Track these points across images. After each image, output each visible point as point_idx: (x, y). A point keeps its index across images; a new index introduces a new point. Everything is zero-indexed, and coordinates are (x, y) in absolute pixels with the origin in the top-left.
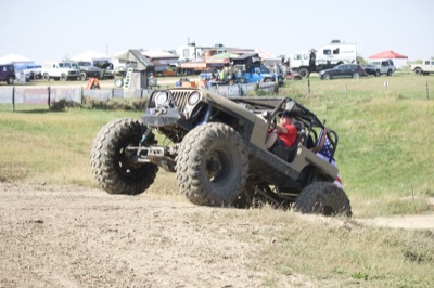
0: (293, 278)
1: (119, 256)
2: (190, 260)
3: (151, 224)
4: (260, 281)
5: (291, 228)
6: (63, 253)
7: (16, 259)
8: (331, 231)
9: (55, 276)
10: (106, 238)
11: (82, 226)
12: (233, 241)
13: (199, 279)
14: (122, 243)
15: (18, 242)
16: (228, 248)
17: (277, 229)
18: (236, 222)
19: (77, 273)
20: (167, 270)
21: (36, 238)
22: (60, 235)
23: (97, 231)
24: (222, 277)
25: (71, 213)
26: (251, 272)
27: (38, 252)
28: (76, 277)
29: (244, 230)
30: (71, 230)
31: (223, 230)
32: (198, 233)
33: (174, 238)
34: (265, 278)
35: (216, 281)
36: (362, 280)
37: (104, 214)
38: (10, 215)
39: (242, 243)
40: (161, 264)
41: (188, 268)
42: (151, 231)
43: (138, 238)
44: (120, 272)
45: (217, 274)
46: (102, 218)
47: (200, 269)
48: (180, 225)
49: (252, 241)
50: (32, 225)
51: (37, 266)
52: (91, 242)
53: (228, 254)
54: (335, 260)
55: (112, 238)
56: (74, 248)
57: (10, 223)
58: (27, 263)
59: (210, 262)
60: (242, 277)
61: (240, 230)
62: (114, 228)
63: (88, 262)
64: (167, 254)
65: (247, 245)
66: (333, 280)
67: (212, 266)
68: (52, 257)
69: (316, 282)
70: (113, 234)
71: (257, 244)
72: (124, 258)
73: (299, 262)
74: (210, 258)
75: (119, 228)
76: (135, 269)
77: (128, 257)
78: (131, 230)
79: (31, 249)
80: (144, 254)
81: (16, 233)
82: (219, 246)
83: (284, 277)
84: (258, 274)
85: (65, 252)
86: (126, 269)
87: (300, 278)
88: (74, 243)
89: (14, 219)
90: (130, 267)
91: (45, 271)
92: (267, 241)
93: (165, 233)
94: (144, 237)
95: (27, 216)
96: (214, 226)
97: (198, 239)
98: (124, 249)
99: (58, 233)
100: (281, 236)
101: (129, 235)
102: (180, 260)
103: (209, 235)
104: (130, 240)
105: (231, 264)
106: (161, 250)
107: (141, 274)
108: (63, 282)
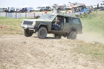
0: (80, 54)
1: (41, 49)
2: (58, 50)
3: (50, 43)
4: (72, 55)
5: (82, 44)
7: (19, 50)
8: (91, 44)
9: (27, 54)
10: (39, 46)
11: (34, 43)
12: (68, 47)
13: (59, 54)
14: (43, 47)
15: (19, 46)
16: (67, 48)
17: (79, 44)
18: (70, 42)
19: (32, 53)
20: (52, 52)
21: (24, 46)
23: (38, 44)
24: (64, 54)
25: (33, 41)
26: (71, 53)
27: (24, 49)
28: (31, 54)
29: (71, 44)
30: (32, 44)
31: (66, 44)
32: (60, 45)
33: (55, 46)
34: (74, 54)
35: (63, 55)
36: (96, 55)
37: (40, 41)
38: (19, 41)
39: (70, 47)
40: (51, 51)
41: (57, 52)
42: (50, 44)
43: (47, 46)
45: (63, 53)
46: (39, 42)
47: (60, 52)
48: (57, 43)
49: (73, 46)
50: (23, 43)
51: (23, 51)
52: (36, 47)
53: (66, 49)
54: (91, 50)
55: (41, 46)
56: (32, 48)
57: (18, 43)
58: (21, 51)
60: (69, 54)
61: (70, 44)
62: (41, 44)
63: (34, 51)
64: (53, 49)
65: (71, 47)
66: (89, 55)
67: (62, 52)
68: (27, 50)
69: (85, 55)
70: (41, 45)
71: (74, 47)
72: (43, 50)
73: (82, 51)
74: (62, 50)
75: (43, 44)
76: (45, 52)
77: (44, 50)
78: (45, 44)
79: (22, 48)
80: (48, 49)
81: (19, 45)
82: (65, 47)
83: (78, 54)
84: (73, 53)
85: (30, 48)
86: (43, 52)
87: (82, 54)
88: (32, 47)
89: (19, 42)
90: (44, 52)
91: (25, 53)
92: (76, 46)
93: (53, 45)
94: (48, 46)
95: (22, 41)
96: (65, 43)
97: (60, 46)
99: (29, 45)
100: (80, 45)
101: (45, 45)
102: (56, 50)
103: (63, 45)
104: (45, 46)
105: (67, 51)
106: (51, 48)
107: (46, 53)
108: (28, 55)
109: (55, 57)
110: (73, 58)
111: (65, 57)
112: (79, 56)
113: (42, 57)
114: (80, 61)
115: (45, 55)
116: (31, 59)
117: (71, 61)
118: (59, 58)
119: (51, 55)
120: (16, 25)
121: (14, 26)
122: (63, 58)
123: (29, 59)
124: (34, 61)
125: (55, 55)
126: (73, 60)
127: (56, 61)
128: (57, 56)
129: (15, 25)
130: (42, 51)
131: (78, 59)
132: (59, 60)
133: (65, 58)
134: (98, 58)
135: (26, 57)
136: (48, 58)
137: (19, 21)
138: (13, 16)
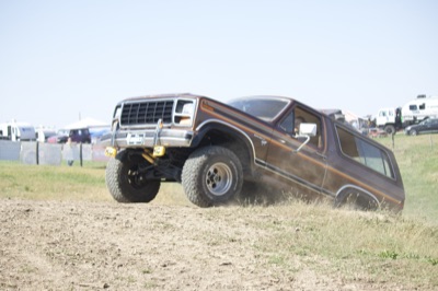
0: (307, 258)
1: (108, 239)
2: (190, 242)
3: (159, 215)
4: (266, 260)
5: (321, 220)
6: (42, 235)
8: (367, 222)
9: (24, 253)
10: (99, 224)
11: (75, 215)
12: (249, 229)
13: (195, 258)
14: (116, 228)
16: (237, 233)
17: (304, 220)
19: (51, 250)
20: (160, 251)
21: (17, 222)
22: (45, 221)
23: (92, 218)
24: (223, 257)
26: (259, 252)
27: (14, 234)
28: (48, 254)
29: (265, 220)
30: (61, 217)
31: (240, 220)
32: (209, 222)
33: (179, 226)
34: (273, 257)
35: (214, 260)
36: (390, 259)
39: (259, 231)
40: (156, 246)
41: (186, 249)
42: (154, 220)
43: (137, 224)
44: (103, 252)
45: (217, 254)
47: (200, 250)
48: (191, 216)
49: (271, 229)
51: (7, 245)
52: (80, 227)
53: (237, 237)
55: (106, 224)
56: (58, 231)
59: (214, 244)
60: (246, 257)
61: (260, 219)
62: (112, 216)
63: (68, 243)
64: (166, 238)
65: (262, 232)
66: (353, 259)
67: (215, 248)
68: (28, 238)
69: (334, 260)
70: (109, 221)
71: (276, 232)
72: (113, 241)
73: (318, 245)
74: (214, 241)
75: (118, 217)
76: (123, 249)
77: (119, 240)
78: (131, 219)
79: (7, 230)
80: (139, 238)
82: (229, 232)
83: (298, 257)
84: (267, 254)
85: (45, 233)
86: (112, 249)
88: (59, 227)
90: (118, 248)
91: (14, 249)
92: (291, 230)
93: (171, 222)
94: (144, 224)
96: (232, 217)
98: (117, 233)
99: (43, 218)
100: (307, 226)
101: (127, 222)
102: (180, 243)
103: (222, 224)
104: (128, 226)
105: (238, 246)
106: (160, 235)
107: (127, 253)
108: (32, 258)
109: (174, 267)
110: (270, 272)
111: (225, 268)
112: (298, 264)
113: (102, 268)
114: (304, 285)
115: (118, 262)
116: (43, 274)
117: (256, 286)
118: (191, 273)
119: (153, 262)
120: (31, 188)
121: (26, 192)
122: (216, 274)
123: (31, 274)
124: (56, 282)
125: (174, 261)
126: (265, 281)
127: (172, 283)
128: (181, 265)
129: (27, 189)
130: (108, 245)
131: (297, 275)
132: (191, 281)
133: (226, 273)
134: (402, 270)
135: (15, 264)
136: (135, 273)
137: (47, 174)
138: (25, 155)
